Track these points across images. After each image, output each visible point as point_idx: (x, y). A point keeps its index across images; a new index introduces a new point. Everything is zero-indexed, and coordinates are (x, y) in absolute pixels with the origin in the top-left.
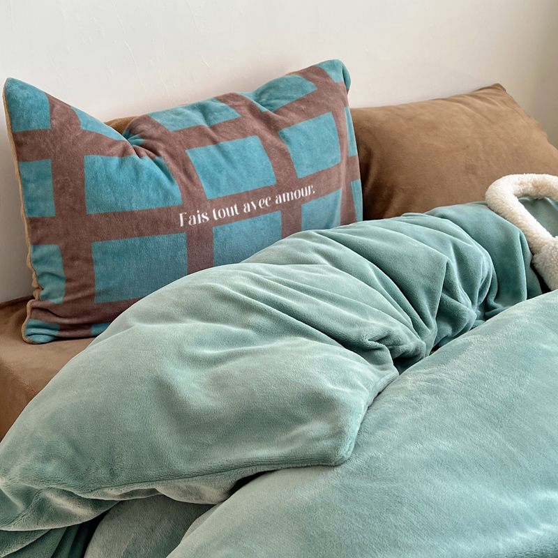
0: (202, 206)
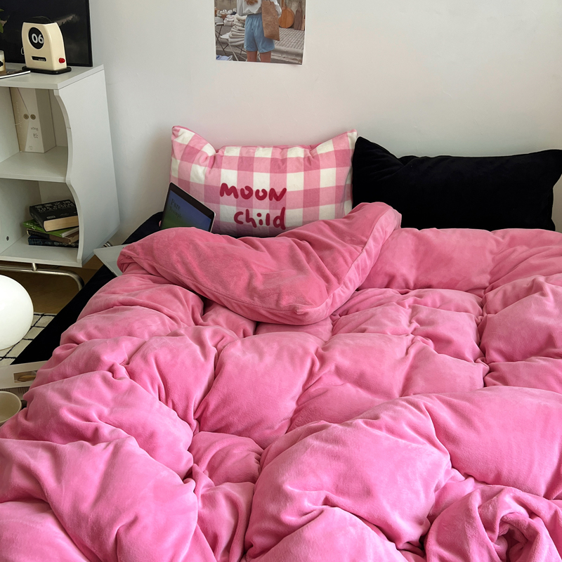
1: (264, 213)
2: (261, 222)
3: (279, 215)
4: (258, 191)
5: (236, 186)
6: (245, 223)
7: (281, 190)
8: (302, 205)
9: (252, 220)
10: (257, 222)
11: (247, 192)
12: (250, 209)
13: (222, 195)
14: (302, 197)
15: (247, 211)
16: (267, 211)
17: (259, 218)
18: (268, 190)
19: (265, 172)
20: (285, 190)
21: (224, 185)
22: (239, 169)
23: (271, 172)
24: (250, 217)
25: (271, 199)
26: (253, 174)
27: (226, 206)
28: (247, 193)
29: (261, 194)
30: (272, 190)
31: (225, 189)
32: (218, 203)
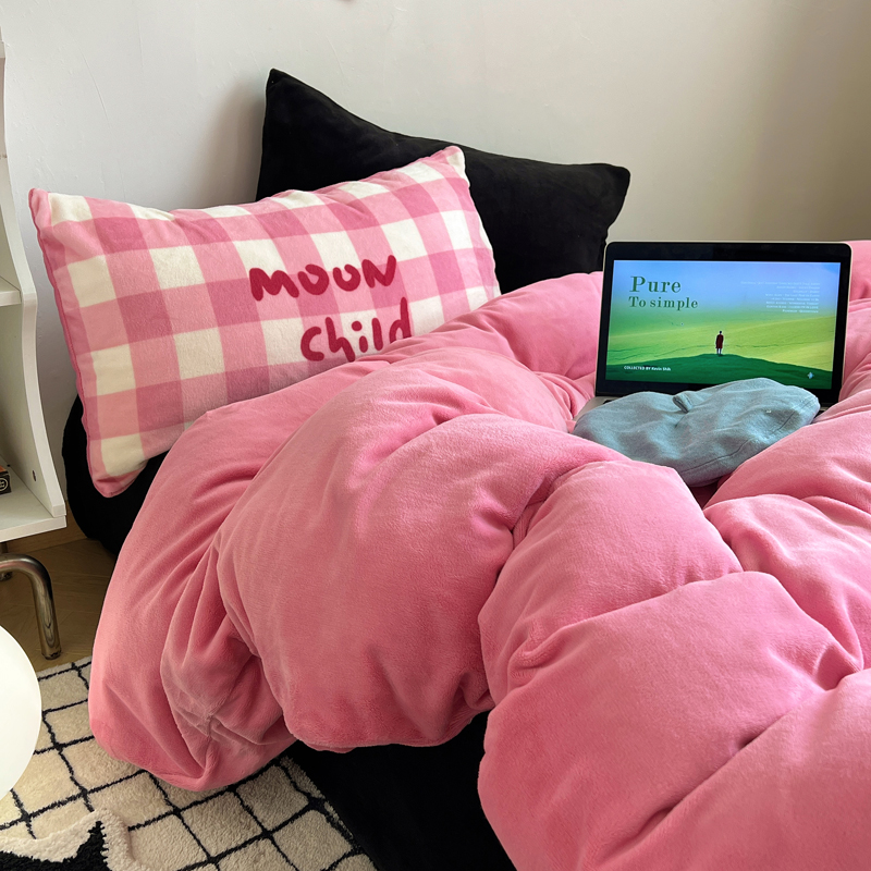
1: (366, 317)
2: (363, 342)
3: (399, 318)
4: (337, 272)
5: (286, 271)
6: (328, 354)
7: (385, 261)
8: (436, 288)
9: (343, 344)
10: (355, 345)
11: (314, 279)
12: (334, 318)
13: (258, 296)
14: (431, 271)
15: (329, 323)
16: (373, 314)
17: (358, 335)
18: (358, 265)
19: (334, 231)
20: (392, 261)
21: (257, 275)
22: (272, 237)
23: (346, 229)
24: (338, 337)
25: (371, 284)
26: (310, 239)
27: (275, 322)
28: (314, 281)
29: (347, 277)
30: (367, 264)
31: (262, 283)
32: (256, 318)
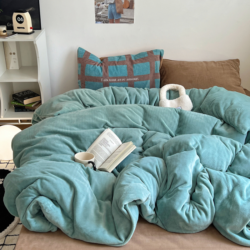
0: (107, 78)
